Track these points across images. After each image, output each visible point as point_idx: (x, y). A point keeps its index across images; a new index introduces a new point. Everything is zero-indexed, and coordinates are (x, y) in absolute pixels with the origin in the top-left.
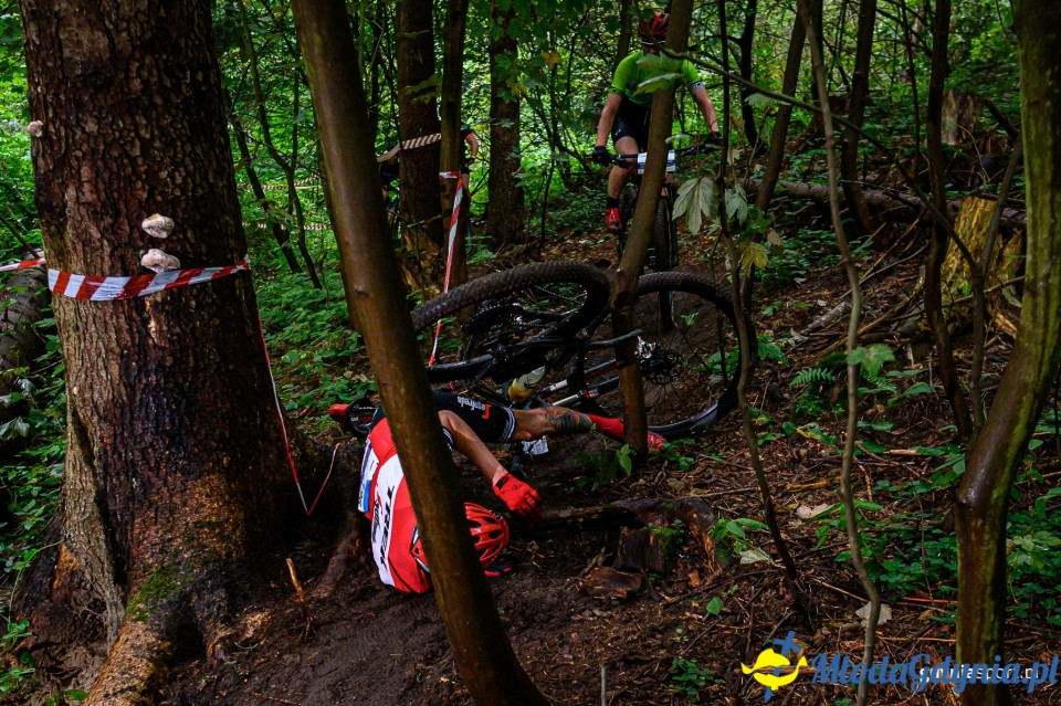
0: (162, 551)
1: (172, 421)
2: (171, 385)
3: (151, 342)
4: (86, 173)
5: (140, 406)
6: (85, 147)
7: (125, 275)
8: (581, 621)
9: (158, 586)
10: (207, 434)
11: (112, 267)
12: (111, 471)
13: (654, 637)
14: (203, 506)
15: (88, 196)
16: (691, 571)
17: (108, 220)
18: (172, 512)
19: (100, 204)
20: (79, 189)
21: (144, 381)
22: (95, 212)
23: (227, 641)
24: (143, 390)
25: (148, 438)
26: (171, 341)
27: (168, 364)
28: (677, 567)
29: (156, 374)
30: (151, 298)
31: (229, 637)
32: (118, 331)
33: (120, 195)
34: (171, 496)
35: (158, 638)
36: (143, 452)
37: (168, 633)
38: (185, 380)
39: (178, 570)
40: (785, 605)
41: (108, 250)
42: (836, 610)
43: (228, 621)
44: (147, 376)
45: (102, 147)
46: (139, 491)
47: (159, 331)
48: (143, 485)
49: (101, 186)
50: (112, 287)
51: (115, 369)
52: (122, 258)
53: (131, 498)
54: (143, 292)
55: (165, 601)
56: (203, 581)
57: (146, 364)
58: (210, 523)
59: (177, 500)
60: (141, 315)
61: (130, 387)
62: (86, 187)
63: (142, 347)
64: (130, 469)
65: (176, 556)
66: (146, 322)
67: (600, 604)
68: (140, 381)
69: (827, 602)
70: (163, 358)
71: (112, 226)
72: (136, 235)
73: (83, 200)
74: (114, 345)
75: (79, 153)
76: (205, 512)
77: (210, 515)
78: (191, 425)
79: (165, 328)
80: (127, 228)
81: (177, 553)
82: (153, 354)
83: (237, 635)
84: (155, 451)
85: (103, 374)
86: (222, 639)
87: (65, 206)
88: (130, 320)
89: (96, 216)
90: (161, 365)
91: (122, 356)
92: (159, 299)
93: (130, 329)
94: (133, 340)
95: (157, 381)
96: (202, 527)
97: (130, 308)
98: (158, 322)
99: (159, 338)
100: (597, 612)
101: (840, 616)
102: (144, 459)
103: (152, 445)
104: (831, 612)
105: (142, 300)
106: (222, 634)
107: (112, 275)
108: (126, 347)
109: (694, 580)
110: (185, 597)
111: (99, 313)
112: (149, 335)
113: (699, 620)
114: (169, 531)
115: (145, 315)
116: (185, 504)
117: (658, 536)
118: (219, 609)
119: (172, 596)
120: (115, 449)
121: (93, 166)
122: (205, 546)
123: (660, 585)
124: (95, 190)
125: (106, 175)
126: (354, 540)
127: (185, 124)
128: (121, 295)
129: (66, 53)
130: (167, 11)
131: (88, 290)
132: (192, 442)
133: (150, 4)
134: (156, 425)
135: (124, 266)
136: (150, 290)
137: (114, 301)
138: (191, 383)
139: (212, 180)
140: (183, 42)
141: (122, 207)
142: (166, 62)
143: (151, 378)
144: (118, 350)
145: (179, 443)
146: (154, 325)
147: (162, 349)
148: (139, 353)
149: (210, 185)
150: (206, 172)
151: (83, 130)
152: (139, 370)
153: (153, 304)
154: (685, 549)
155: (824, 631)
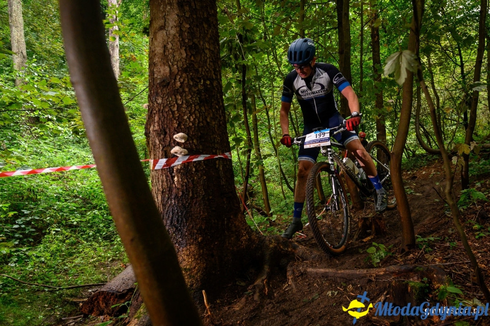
1: (178, 221)
2: (180, 204)
3: (174, 186)
4: (156, 118)
5: (167, 214)
6: (157, 109)
7: (166, 158)
10: (193, 227)
11: (162, 155)
14: (185, 260)
15: (157, 128)
17: (162, 136)
19: (160, 130)
20: (154, 126)
21: (170, 203)
22: (158, 134)
24: (169, 207)
25: (167, 228)
26: (182, 185)
27: (180, 195)
29: (174, 199)
30: (176, 167)
32: (162, 182)
33: (167, 126)
38: (186, 202)
41: (161, 148)
44: (171, 200)
45: (162, 108)
47: (178, 181)
49: (160, 123)
50: (163, 162)
51: (159, 198)
52: (166, 151)
54: (173, 165)
57: (171, 195)
58: (186, 269)
60: (171, 174)
61: (164, 205)
62: (156, 124)
63: (170, 189)
66: (173, 177)
68: (168, 203)
70: (178, 193)
71: (163, 138)
72: (172, 141)
73: (155, 129)
74: (160, 187)
75: (155, 112)
76: (185, 263)
77: (187, 264)
78: (186, 222)
79: (180, 180)
80: (169, 139)
82: (174, 191)
84: (169, 234)
85: (156, 200)
87: (150, 133)
88: (167, 176)
89: (159, 135)
90: (176, 196)
91: (163, 192)
92: (179, 168)
93: (167, 180)
94: (167, 185)
95: (175, 202)
97: (168, 171)
98: (178, 177)
99: (178, 184)
103: (168, 231)
105: (172, 168)
107: (162, 158)
108: (165, 189)
111: (157, 175)
112: (174, 182)
115: (173, 174)
121: (159, 116)
124: (159, 125)
125: (163, 119)
126: (263, 280)
127: (197, 98)
128: (164, 166)
129: (156, 76)
130: (194, 58)
131: (154, 165)
132: (185, 230)
133: (187, 55)
134: (171, 222)
135: (166, 154)
136: (176, 163)
137: (162, 169)
138: (189, 204)
139: (208, 120)
140: (200, 69)
141: (168, 131)
142: (191, 76)
143: (173, 201)
144: (161, 190)
145: (180, 230)
146: (176, 179)
147: (178, 189)
148: (169, 191)
149: (208, 123)
150: (206, 117)
151: (157, 103)
152: (168, 198)
153: (177, 170)
154: (431, 296)
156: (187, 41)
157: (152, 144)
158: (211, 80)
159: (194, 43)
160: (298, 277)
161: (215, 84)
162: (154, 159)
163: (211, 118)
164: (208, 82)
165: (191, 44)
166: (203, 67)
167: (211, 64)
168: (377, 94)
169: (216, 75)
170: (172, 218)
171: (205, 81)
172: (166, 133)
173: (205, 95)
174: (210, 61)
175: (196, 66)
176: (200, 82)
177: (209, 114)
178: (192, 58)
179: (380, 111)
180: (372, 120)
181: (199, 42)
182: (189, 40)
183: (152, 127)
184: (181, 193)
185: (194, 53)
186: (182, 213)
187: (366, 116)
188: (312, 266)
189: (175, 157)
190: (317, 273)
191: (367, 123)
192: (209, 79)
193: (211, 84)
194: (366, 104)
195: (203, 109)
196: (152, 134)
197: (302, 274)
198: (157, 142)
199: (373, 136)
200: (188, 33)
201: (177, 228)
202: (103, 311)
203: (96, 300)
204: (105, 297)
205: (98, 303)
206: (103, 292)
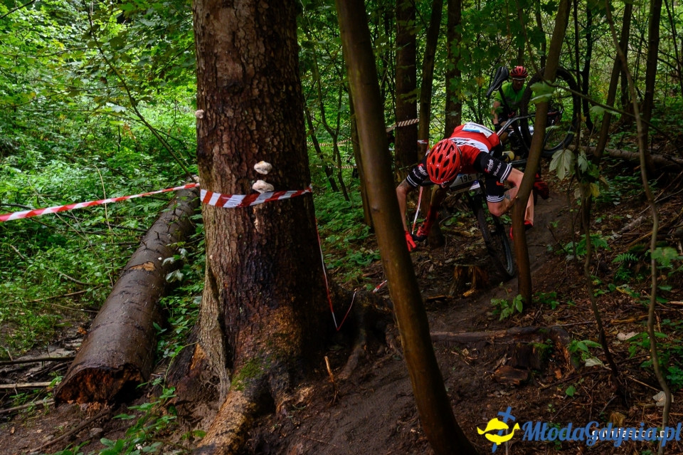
0: (254, 350)
1: (264, 276)
2: (265, 255)
3: (255, 231)
4: (225, 138)
5: (247, 267)
6: (226, 124)
7: (243, 194)
8: (493, 397)
9: (251, 371)
10: (283, 283)
11: (236, 189)
12: (228, 303)
13: (535, 409)
14: (279, 324)
15: (226, 151)
16: (557, 369)
17: (236, 164)
18: (261, 328)
19: (231, 155)
20: (221, 147)
21: (250, 253)
22: (229, 160)
23: (288, 404)
24: (249, 258)
25: (250, 285)
26: (266, 231)
27: (264, 244)
28: (548, 367)
29: (257, 249)
30: (257, 207)
31: (289, 401)
32: (237, 224)
33: (243, 150)
34: (261, 318)
35: (248, 401)
36: (247, 292)
37: (255, 398)
38: (273, 252)
39: (262, 361)
40: (612, 392)
41: (234, 180)
42: (641, 395)
43: (289, 392)
44: (252, 250)
45: (235, 125)
46: (243, 315)
47: (260, 225)
48: (245, 311)
49: (233, 146)
50: (236, 200)
51: (234, 246)
52: (242, 185)
53: (238, 318)
54: (252, 204)
55: (254, 379)
56: (276, 368)
57: (251, 243)
58: (282, 335)
59: (263, 320)
60: (250, 216)
61: (242, 256)
62: (225, 146)
64: (239, 302)
65: (262, 353)
66: (253, 220)
67: (504, 388)
68: (248, 253)
69: (636, 390)
70: (261, 240)
71: (238, 167)
72: (251, 172)
73: (223, 152)
74: (234, 232)
75: (222, 128)
76: (280, 328)
77: (283, 330)
78: (275, 278)
79: (263, 224)
80: (246, 169)
81: (263, 351)
82: (256, 238)
83: (294, 401)
84: (253, 292)
85: (227, 248)
86: (285, 403)
87: (213, 155)
88: (244, 218)
89: (229, 162)
90: (260, 245)
91: (238, 238)
92: (261, 207)
93: (244, 224)
94: (245, 229)
95: (257, 253)
96: (277, 337)
97: (245, 212)
98: (260, 220)
99: (260, 229)
100: (502, 393)
101: (644, 400)
102: (247, 296)
103: (252, 289)
104: (639, 397)
105: (252, 207)
106: (286, 399)
107: (236, 194)
108: (241, 234)
109: (559, 375)
110: (266, 377)
111: (227, 215)
112: (254, 227)
113: (562, 399)
114: (259, 338)
115: (253, 216)
116: (269, 323)
117: (537, 349)
118: (284, 384)
119: (259, 376)
120: (231, 291)
121: (230, 135)
122: (278, 348)
123: (538, 377)
124: (230, 147)
125: (236, 140)
126: (363, 346)
127: (281, 113)
128: (240, 205)
129: (219, 74)
130: (275, 54)
132: (275, 288)
133: (266, 49)
135: (243, 189)
138: (276, 254)
139: (294, 143)
140: (282, 70)
141: (244, 157)
142: (272, 80)
143: (255, 251)
144: (236, 235)
146: (256, 222)
147: (261, 235)
148: (248, 237)
149: (293, 146)
150: (291, 139)
151: (225, 116)
152: (248, 247)
153: (259, 210)
154: (553, 356)
155: (635, 408)
156: (265, 28)
172: (241, 160)
175: (278, 66)
176: (282, 88)
181: (280, 29)
182: (268, 27)
184: (265, 241)
185: (275, 47)
196: (218, 159)
198: (227, 171)
200: (267, 16)
202: (93, 396)
203: (81, 380)
204: (94, 377)
205: (84, 384)
206: (91, 369)
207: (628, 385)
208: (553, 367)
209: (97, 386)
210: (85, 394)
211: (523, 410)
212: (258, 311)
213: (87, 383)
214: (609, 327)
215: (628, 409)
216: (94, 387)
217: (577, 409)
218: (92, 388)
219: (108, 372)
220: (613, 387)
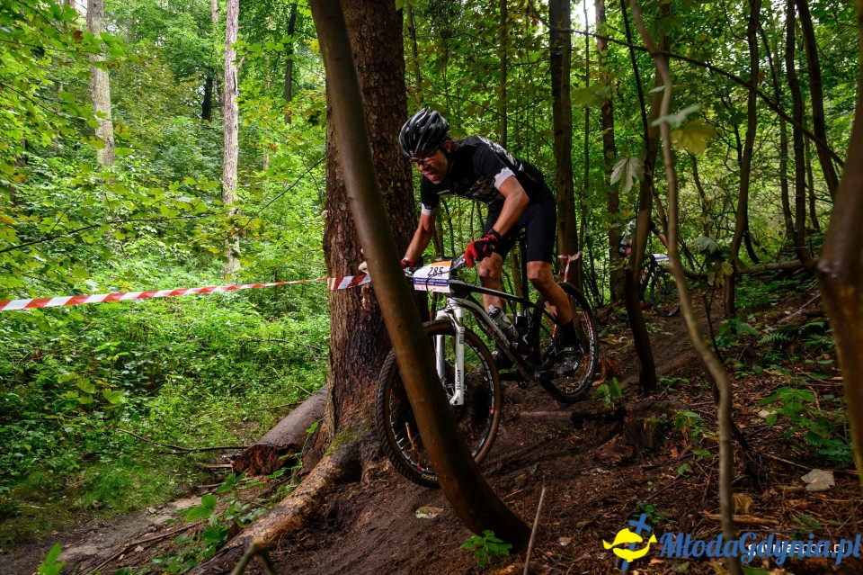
0: (352, 419)
1: (367, 350)
2: (369, 331)
3: (362, 308)
4: (340, 229)
5: (354, 341)
6: (340, 217)
7: (352, 275)
8: (588, 475)
9: (344, 438)
11: (347, 272)
12: (338, 375)
13: (633, 487)
15: (340, 240)
16: (672, 448)
17: (347, 250)
18: (361, 398)
19: (344, 243)
20: (336, 237)
21: (357, 328)
23: (372, 472)
24: (356, 333)
25: (355, 358)
26: (372, 308)
27: (369, 320)
28: (663, 445)
29: (363, 324)
30: (364, 287)
31: (373, 469)
32: (348, 304)
33: (353, 237)
34: (362, 389)
35: (334, 466)
36: (352, 365)
37: (341, 464)
38: (376, 327)
39: (357, 430)
40: (738, 470)
41: (346, 264)
42: (784, 477)
43: (376, 460)
44: (359, 326)
45: (347, 216)
46: (348, 386)
47: (366, 303)
48: (350, 383)
49: (345, 234)
50: (348, 280)
51: (345, 323)
52: (351, 268)
53: (344, 390)
54: (360, 284)
55: (345, 446)
56: (368, 436)
57: (358, 320)
59: (364, 391)
60: (358, 295)
61: (350, 331)
62: (339, 236)
63: (357, 312)
64: (346, 375)
65: (358, 422)
66: (360, 298)
67: (604, 466)
68: (355, 328)
69: (775, 470)
70: (367, 316)
71: (349, 252)
72: (358, 255)
73: (338, 241)
74: (346, 310)
75: (337, 221)
78: (377, 351)
79: (369, 302)
80: (355, 253)
81: (360, 419)
82: (362, 314)
83: (379, 469)
84: (358, 364)
85: (340, 326)
86: (369, 471)
87: (331, 245)
88: (353, 297)
89: (343, 248)
90: (365, 320)
91: (348, 316)
92: (367, 287)
93: (353, 302)
94: (354, 307)
95: (363, 328)
96: (374, 406)
97: (354, 291)
98: (366, 298)
99: (366, 307)
100: (599, 470)
101: (788, 482)
102: (352, 369)
103: (356, 362)
104: (779, 478)
105: (360, 287)
106: (370, 467)
107: (347, 275)
108: (350, 312)
110: (357, 445)
111: (341, 296)
112: (361, 305)
113: (672, 479)
114: (358, 408)
115: (361, 295)
116: (368, 393)
117: (650, 423)
119: (351, 444)
120: (341, 364)
121: (343, 225)
123: (650, 456)
124: (343, 237)
125: (347, 229)
126: (467, 424)
128: (350, 285)
129: (337, 177)
131: (337, 284)
132: (376, 360)
133: (375, 152)
134: (360, 351)
135: (353, 271)
136: (364, 282)
137: (347, 289)
139: (400, 230)
140: (390, 169)
141: (353, 243)
143: (361, 327)
144: (347, 313)
145: (370, 360)
146: (364, 300)
147: (367, 312)
148: (356, 315)
149: (399, 234)
150: (397, 227)
151: (340, 210)
152: (355, 323)
153: (365, 289)
154: (670, 434)
155: (773, 491)
156: (374, 135)
157: (334, 259)
158: (402, 182)
159: (383, 138)
160: (509, 421)
161: (406, 186)
162: (337, 276)
163: (404, 228)
164: (399, 184)
165: (379, 138)
166: (393, 166)
167: (402, 162)
168: (609, 193)
169: (407, 176)
170: (361, 346)
171: (395, 183)
172: (351, 246)
173: (396, 201)
174: (401, 159)
175: (386, 166)
176: (390, 184)
177: (400, 223)
178: (381, 156)
179: (614, 217)
180: (603, 230)
181: (388, 136)
182: (377, 133)
183: (334, 239)
184: (370, 317)
186: (372, 341)
187: (594, 224)
188: (525, 409)
189: (362, 274)
190: (532, 417)
191: (594, 234)
192: (400, 181)
193: (402, 186)
194: (594, 207)
195: (394, 217)
196: (334, 248)
197: (514, 419)
198: (341, 256)
199: (604, 254)
200: (376, 125)
201: (367, 358)
202: (260, 470)
203: (252, 455)
204: (262, 453)
205: (254, 459)
206: (260, 446)
207: (764, 464)
208: (669, 445)
209: (264, 461)
210: (254, 467)
211: (615, 489)
212: (361, 382)
213: (257, 458)
214: (749, 405)
215: (761, 493)
216: (261, 462)
217: (689, 491)
218: (260, 463)
219: (272, 449)
220: (741, 465)
